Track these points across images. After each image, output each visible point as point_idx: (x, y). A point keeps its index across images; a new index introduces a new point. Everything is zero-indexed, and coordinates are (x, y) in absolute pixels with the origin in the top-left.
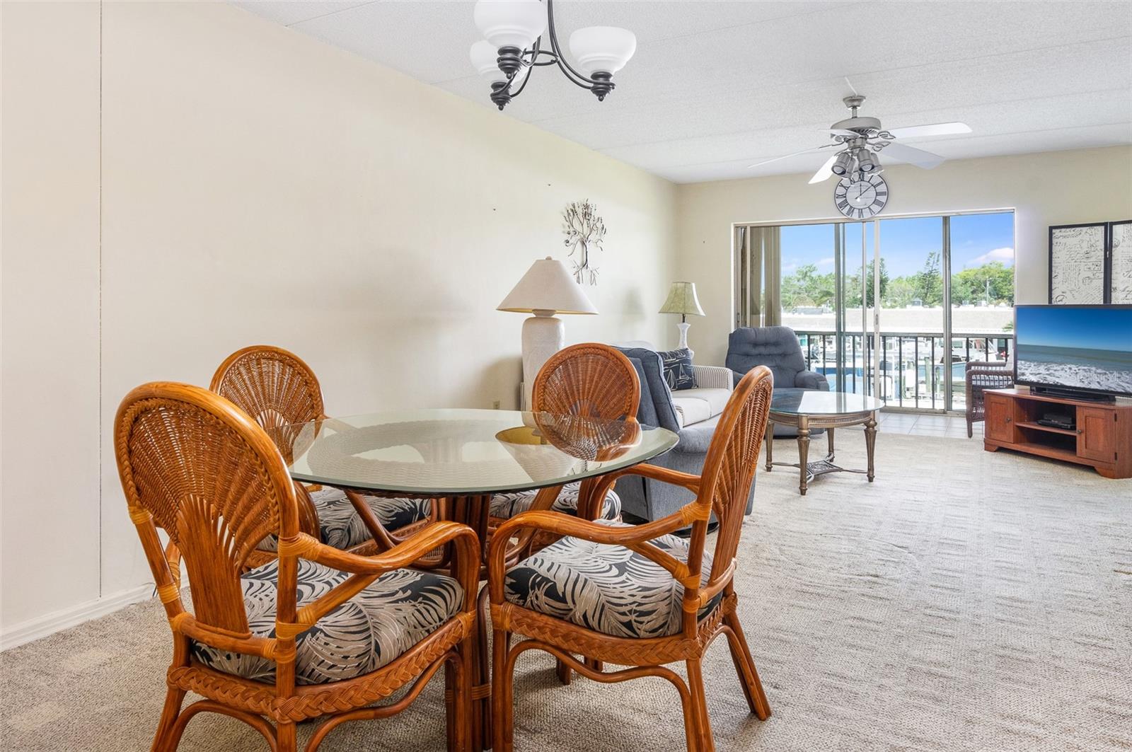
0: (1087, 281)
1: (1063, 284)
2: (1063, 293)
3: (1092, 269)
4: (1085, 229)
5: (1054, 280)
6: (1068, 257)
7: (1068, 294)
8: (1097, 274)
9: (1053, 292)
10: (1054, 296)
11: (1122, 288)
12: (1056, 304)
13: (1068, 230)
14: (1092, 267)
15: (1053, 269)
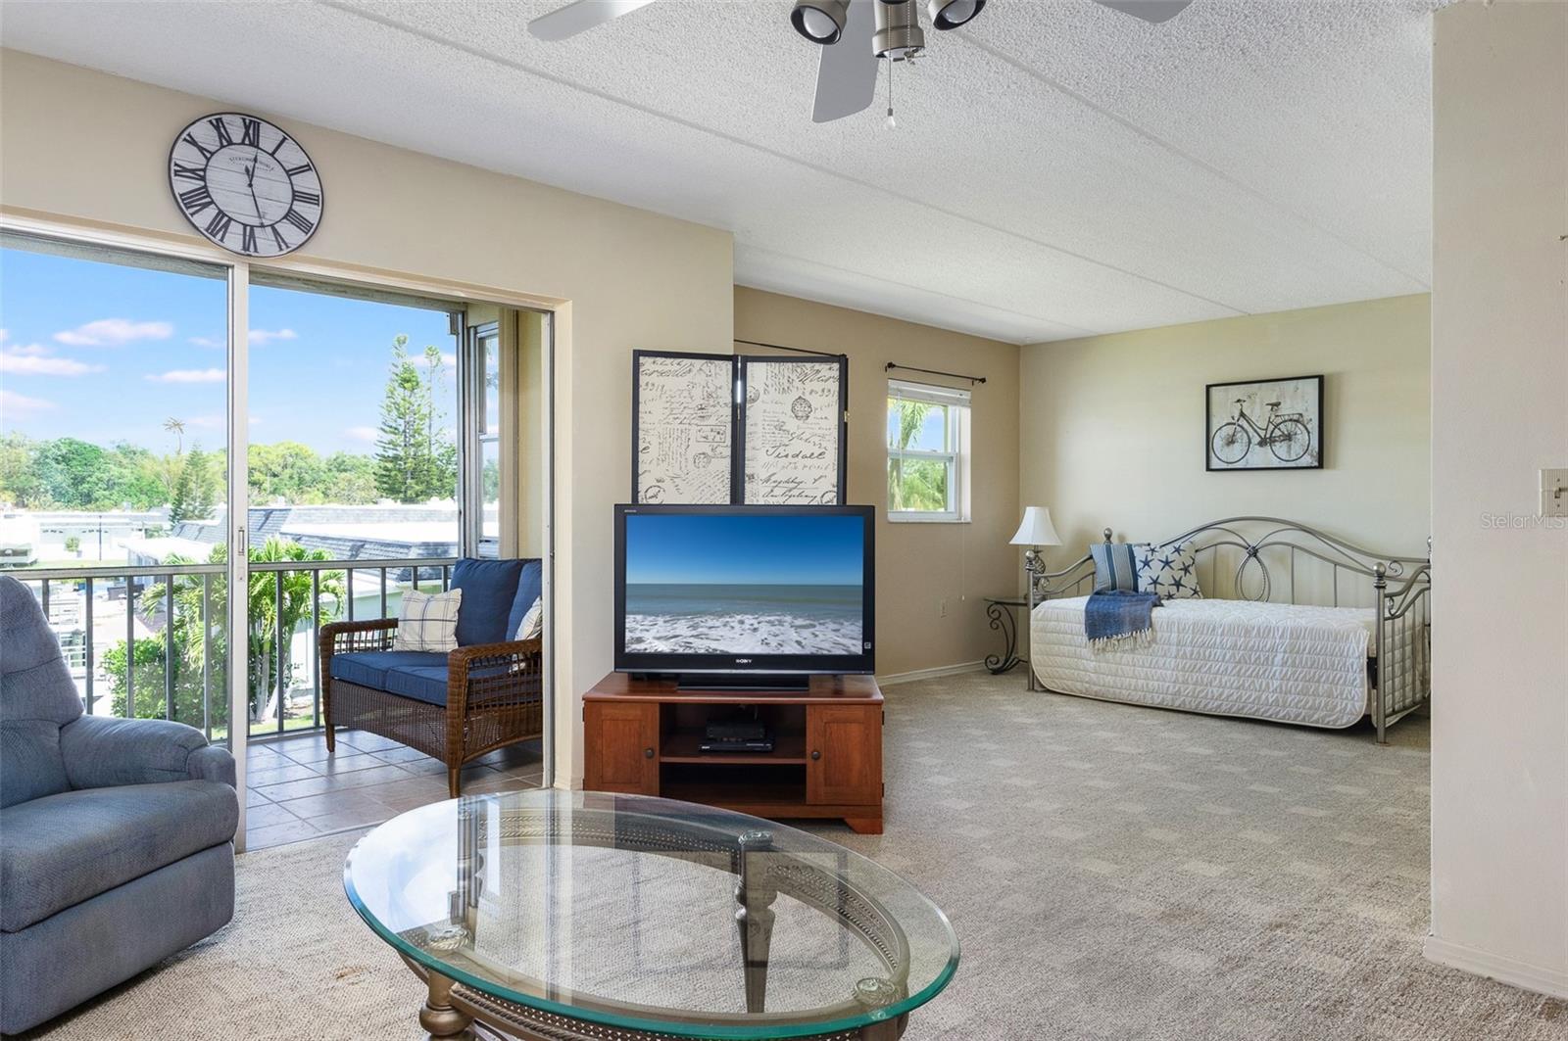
0: (702, 461)
1: (658, 465)
2: (658, 481)
3: (710, 439)
4: (698, 363)
5: (641, 457)
6: (668, 412)
7: (667, 485)
8: (719, 450)
9: (640, 479)
10: (642, 488)
11: (764, 476)
12: (645, 502)
13: (669, 361)
14: (711, 436)
15: (641, 434)
